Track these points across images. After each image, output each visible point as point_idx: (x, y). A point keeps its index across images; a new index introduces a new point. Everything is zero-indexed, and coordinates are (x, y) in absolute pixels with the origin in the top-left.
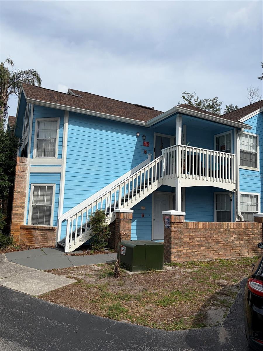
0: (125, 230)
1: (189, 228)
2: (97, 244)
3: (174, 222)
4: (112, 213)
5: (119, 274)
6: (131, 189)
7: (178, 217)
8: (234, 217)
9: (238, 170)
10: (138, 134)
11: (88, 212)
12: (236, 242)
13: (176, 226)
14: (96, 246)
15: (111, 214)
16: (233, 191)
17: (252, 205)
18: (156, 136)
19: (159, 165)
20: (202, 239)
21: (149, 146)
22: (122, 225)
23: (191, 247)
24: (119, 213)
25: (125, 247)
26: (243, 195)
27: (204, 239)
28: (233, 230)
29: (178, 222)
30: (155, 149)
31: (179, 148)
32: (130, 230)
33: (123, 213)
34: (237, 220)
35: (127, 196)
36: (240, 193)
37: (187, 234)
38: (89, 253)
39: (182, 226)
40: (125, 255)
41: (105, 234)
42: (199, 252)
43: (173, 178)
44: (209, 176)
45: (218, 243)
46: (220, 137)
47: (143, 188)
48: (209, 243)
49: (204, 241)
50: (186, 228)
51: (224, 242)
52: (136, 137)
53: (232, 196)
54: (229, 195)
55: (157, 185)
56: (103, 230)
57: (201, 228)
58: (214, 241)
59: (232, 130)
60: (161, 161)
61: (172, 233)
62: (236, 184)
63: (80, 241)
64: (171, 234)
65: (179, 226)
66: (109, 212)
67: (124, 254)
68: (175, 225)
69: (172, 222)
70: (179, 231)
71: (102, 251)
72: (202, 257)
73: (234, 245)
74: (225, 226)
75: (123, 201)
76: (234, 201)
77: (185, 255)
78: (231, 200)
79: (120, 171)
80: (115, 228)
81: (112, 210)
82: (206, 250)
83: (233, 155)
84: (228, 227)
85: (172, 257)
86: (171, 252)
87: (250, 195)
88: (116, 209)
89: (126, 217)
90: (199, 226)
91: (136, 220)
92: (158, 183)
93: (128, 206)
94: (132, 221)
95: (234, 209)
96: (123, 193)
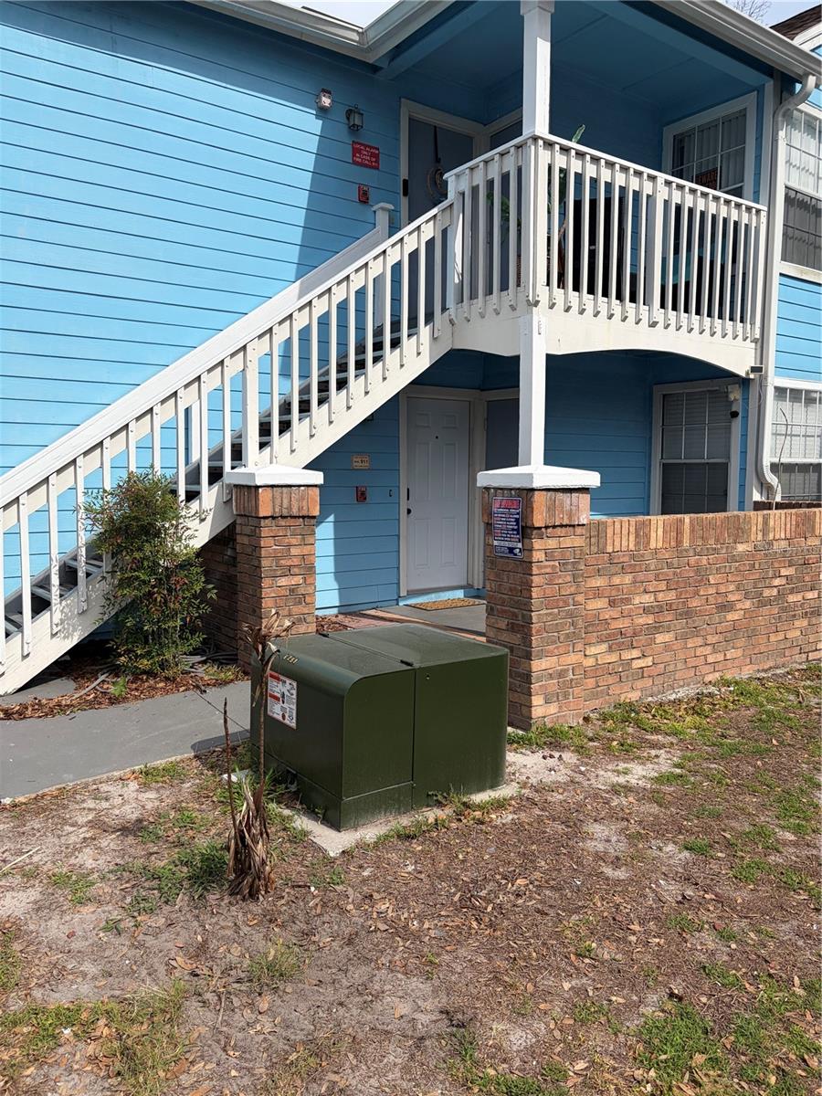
0: (288, 571)
1: (609, 549)
2: (146, 642)
3: (547, 527)
4: (216, 487)
5: (268, 881)
6: (305, 375)
7: (565, 497)
8: (742, 486)
9: (776, 279)
10: (324, 99)
11: (81, 489)
12: (792, 598)
13: (552, 543)
14: (142, 656)
15: (210, 496)
16: (747, 374)
17: (805, 436)
18: (411, 119)
19: (437, 249)
20: (661, 596)
21: (377, 168)
22: (268, 546)
23: (619, 640)
24: (249, 487)
25: (295, 684)
26: (780, 392)
27: (672, 595)
28: (784, 544)
29: (562, 526)
30: (405, 182)
31: (541, 150)
32: (309, 570)
33: (273, 486)
34: (757, 497)
35: (286, 408)
36: (774, 380)
37: (599, 582)
38: (104, 693)
39: (579, 542)
40: (293, 725)
41: (184, 598)
42: (649, 661)
43: (505, 310)
44: (663, 306)
45: (726, 607)
46: (690, 134)
47: (361, 365)
48: (688, 614)
49: (671, 604)
50: (594, 549)
51: (748, 604)
52: (317, 117)
53: (738, 397)
54: (727, 394)
55: (425, 349)
56: (168, 577)
57: (660, 545)
58: (711, 600)
59: (756, 92)
60: (444, 232)
61: (536, 580)
62: (761, 343)
63: (53, 635)
64: (529, 587)
65: (567, 542)
66: (198, 482)
67: (287, 721)
68: (550, 541)
69: (537, 525)
70: (570, 567)
71: (175, 679)
72: (659, 680)
73: (784, 610)
74: (754, 529)
75: (265, 429)
76: (746, 418)
77: (591, 682)
78: (735, 415)
79: (245, 284)
80: (235, 558)
81: (216, 475)
82: (678, 645)
83: (758, 211)
84: (765, 531)
85: (537, 700)
86: (527, 678)
87: (806, 391)
88: (233, 468)
89: (290, 508)
90: (653, 535)
91: (331, 518)
92: (434, 339)
93: (293, 451)
94: (318, 520)
95: (744, 453)
96: (265, 393)
